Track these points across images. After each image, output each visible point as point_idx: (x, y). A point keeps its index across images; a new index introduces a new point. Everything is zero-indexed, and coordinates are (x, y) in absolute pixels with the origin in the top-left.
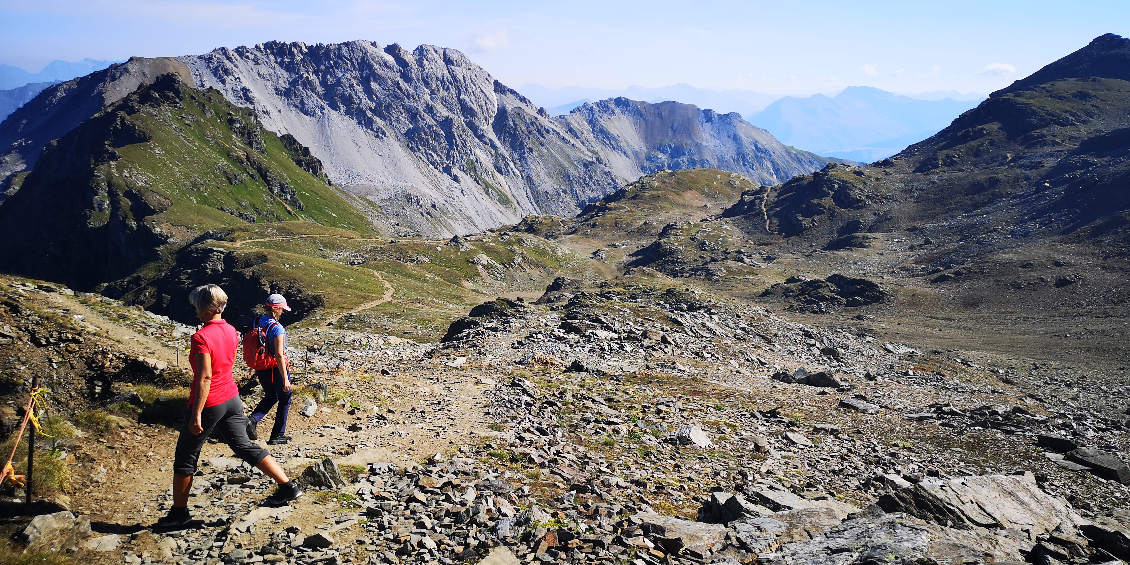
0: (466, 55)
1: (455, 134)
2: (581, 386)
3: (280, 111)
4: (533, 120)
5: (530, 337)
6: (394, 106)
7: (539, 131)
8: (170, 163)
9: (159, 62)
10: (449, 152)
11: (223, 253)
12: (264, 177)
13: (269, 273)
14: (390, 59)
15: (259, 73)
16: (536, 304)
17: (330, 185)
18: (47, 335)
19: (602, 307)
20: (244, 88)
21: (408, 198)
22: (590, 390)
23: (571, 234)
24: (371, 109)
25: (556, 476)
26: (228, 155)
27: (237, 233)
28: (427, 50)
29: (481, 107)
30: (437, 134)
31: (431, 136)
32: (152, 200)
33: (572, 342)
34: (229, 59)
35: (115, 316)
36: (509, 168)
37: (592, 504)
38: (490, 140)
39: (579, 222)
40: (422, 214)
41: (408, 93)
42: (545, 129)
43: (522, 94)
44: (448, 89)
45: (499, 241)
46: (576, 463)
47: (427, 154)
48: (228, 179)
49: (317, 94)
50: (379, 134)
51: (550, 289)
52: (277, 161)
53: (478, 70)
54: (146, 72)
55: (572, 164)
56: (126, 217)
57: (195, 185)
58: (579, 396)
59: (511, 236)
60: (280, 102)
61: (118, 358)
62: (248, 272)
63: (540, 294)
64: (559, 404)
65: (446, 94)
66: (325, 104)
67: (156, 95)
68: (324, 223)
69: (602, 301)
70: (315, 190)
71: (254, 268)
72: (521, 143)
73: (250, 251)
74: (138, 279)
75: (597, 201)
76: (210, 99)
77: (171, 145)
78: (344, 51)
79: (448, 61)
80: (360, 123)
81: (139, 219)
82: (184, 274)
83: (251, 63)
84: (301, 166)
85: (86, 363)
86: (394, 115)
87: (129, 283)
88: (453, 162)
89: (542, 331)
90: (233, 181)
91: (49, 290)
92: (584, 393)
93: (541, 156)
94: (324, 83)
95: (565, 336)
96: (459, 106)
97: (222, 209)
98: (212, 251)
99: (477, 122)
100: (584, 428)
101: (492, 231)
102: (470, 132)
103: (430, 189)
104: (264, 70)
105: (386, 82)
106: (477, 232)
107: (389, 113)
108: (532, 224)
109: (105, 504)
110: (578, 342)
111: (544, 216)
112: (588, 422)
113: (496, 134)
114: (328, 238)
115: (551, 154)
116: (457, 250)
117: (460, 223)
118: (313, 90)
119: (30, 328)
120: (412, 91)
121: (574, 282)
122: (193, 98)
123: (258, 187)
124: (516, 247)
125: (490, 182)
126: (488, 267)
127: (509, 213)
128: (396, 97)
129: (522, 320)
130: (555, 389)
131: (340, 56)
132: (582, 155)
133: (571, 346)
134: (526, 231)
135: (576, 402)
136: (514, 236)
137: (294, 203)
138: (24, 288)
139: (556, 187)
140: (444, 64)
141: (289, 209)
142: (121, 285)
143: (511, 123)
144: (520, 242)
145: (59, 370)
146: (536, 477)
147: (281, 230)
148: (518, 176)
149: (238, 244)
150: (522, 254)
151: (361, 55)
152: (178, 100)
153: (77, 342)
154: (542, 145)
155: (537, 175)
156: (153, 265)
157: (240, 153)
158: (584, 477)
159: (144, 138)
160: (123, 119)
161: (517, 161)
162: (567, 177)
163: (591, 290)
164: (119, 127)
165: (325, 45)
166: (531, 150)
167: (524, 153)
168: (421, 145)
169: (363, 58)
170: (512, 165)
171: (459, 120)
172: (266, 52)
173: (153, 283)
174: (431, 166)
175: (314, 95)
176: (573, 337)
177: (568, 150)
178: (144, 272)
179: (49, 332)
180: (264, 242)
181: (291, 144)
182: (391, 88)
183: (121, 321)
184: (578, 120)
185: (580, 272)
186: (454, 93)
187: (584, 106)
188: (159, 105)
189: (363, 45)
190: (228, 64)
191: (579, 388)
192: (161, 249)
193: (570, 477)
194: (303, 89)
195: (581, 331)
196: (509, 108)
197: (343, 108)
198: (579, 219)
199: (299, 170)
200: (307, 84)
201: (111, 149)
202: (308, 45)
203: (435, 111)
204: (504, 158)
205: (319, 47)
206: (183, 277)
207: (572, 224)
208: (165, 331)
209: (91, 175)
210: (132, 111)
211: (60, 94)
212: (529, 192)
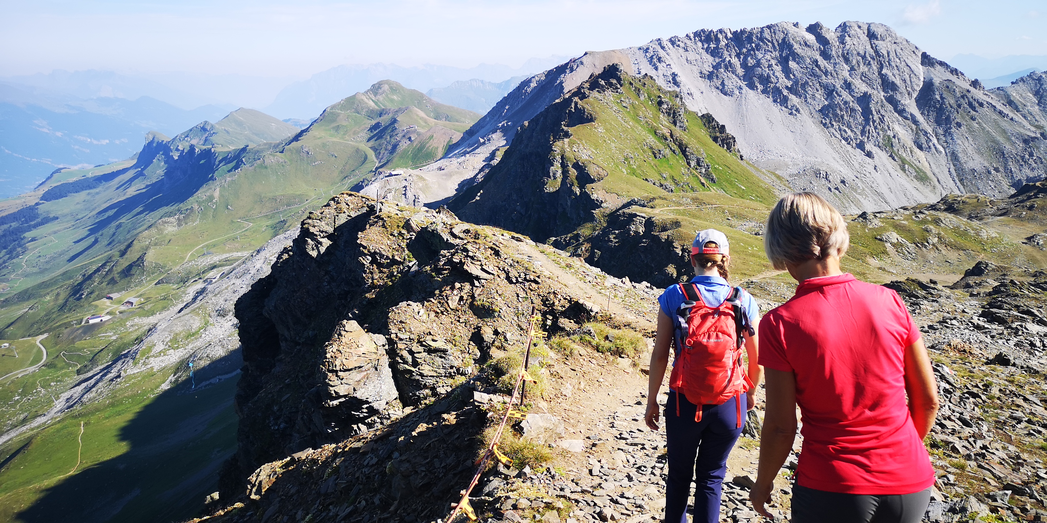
0: (893, 28)
1: (873, 109)
2: (1009, 381)
3: (702, 93)
4: (965, 92)
5: (943, 322)
6: (811, 84)
7: (970, 104)
8: (609, 140)
9: (605, 54)
10: (864, 127)
11: (644, 218)
12: (684, 152)
13: (681, 238)
14: (811, 38)
15: (687, 60)
16: (951, 288)
17: (742, 159)
18: (517, 275)
19: (1036, 299)
20: (673, 73)
21: (817, 174)
22: (1021, 387)
23: (1000, 215)
24: (787, 88)
25: (984, 471)
26: (655, 132)
27: (657, 202)
28: (850, 27)
29: (904, 81)
30: (853, 110)
31: (847, 112)
32: (592, 171)
33: (994, 333)
34: (663, 48)
35: (563, 265)
36: (931, 144)
37: (1031, 509)
38: (911, 115)
39: (1012, 203)
40: (830, 189)
41: (827, 71)
42: (978, 102)
43: (953, 65)
44: (869, 64)
45: (912, 219)
46: (1007, 463)
47: (840, 130)
48: (654, 153)
49: (737, 76)
50: (794, 111)
51: (969, 273)
52: (697, 138)
53: (905, 43)
54: (596, 64)
55: (1009, 139)
56: (572, 185)
57: (626, 159)
58: (1008, 392)
59: (928, 215)
60: (704, 84)
61: (565, 299)
62: (664, 236)
63: (957, 278)
64: (984, 397)
65: (866, 69)
66: (743, 84)
67: (603, 83)
68: (733, 194)
69: (1036, 292)
70: (727, 164)
71: (669, 232)
72: (948, 118)
73: (667, 217)
74: (578, 236)
75: (1038, 181)
76: (645, 84)
77: (611, 124)
78: (767, 34)
79: (872, 36)
80: (775, 101)
81: (582, 187)
82: (613, 234)
83: (681, 50)
84: (716, 142)
85: (542, 300)
86: (809, 92)
87: (571, 238)
88: (868, 138)
89: (959, 317)
90: (658, 155)
91: (519, 240)
92: (1014, 389)
93: (971, 130)
94: (744, 65)
95: (986, 326)
96: (880, 81)
97: (646, 180)
98: (636, 215)
99: (898, 97)
100: (1013, 426)
101: (905, 209)
102: (890, 107)
103: (841, 165)
104: (692, 56)
105: (804, 61)
106: (889, 209)
107: (805, 91)
108: (953, 203)
109: (571, 414)
110: (1002, 334)
111: (968, 195)
112: (1019, 421)
113: (920, 109)
114: (736, 209)
115: (984, 129)
116: (865, 226)
117: (870, 199)
118: (734, 72)
119: (506, 269)
120: (830, 68)
121: (999, 268)
122: (631, 84)
123: (677, 160)
124: (932, 227)
125: (907, 159)
126: (897, 246)
127: (927, 190)
128: (814, 75)
129: (934, 304)
130: (978, 381)
131: (762, 39)
132: (1022, 130)
133: (993, 337)
134: (946, 210)
135: (1004, 398)
136: (930, 215)
137: (708, 176)
138: (503, 237)
139: (986, 164)
140: (867, 39)
141: (703, 181)
142: (565, 240)
143: (938, 97)
144: (937, 221)
145: (523, 303)
146: (962, 468)
147: (695, 200)
148: (941, 152)
149: (656, 211)
150: (939, 234)
151: (782, 36)
152: (619, 86)
153: (537, 283)
154: (973, 119)
155: (964, 151)
156: (589, 225)
157: (666, 132)
158: (1020, 479)
159: (590, 119)
160: (576, 104)
161: (942, 137)
162: (1001, 153)
163: (1021, 279)
164: (573, 110)
165: (749, 29)
166: (959, 125)
167: (950, 128)
168: (835, 121)
169: (784, 39)
170: (935, 140)
171: (879, 95)
172: (695, 40)
173: (588, 240)
174: (843, 142)
175: (734, 76)
176: (995, 328)
177: (1004, 124)
178: (583, 231)
179: (518, 273)
180: (679, 210)
181: (709, 122)
182: (809, 66)
183: (568, 268)
184: (1021, 91)
185: (1008, 258)
186: (875, 68)
187: (1030, 76)
188: (604, 91)
189: (785, 27)
190: (662, 53)
191: (1007, 383)
192: (596, 212)
193: (1002, 475)
194: (725, 71)
195: (1006, 322)
196: (937, 81)
197: (760, 87)
198: (1013, 200)
199: (715, 146)
200: (729, 66)
201: (565, 128)
202: (732, 31)
203: (853, 87)
204: (926, 133)
205: (743, 32)
206: (612, 237)
207: (1003, 205)
208: (599, 280)
209: (550, 149)
210: (583, 97)
211: (533, 85)
212: (952, 170)
